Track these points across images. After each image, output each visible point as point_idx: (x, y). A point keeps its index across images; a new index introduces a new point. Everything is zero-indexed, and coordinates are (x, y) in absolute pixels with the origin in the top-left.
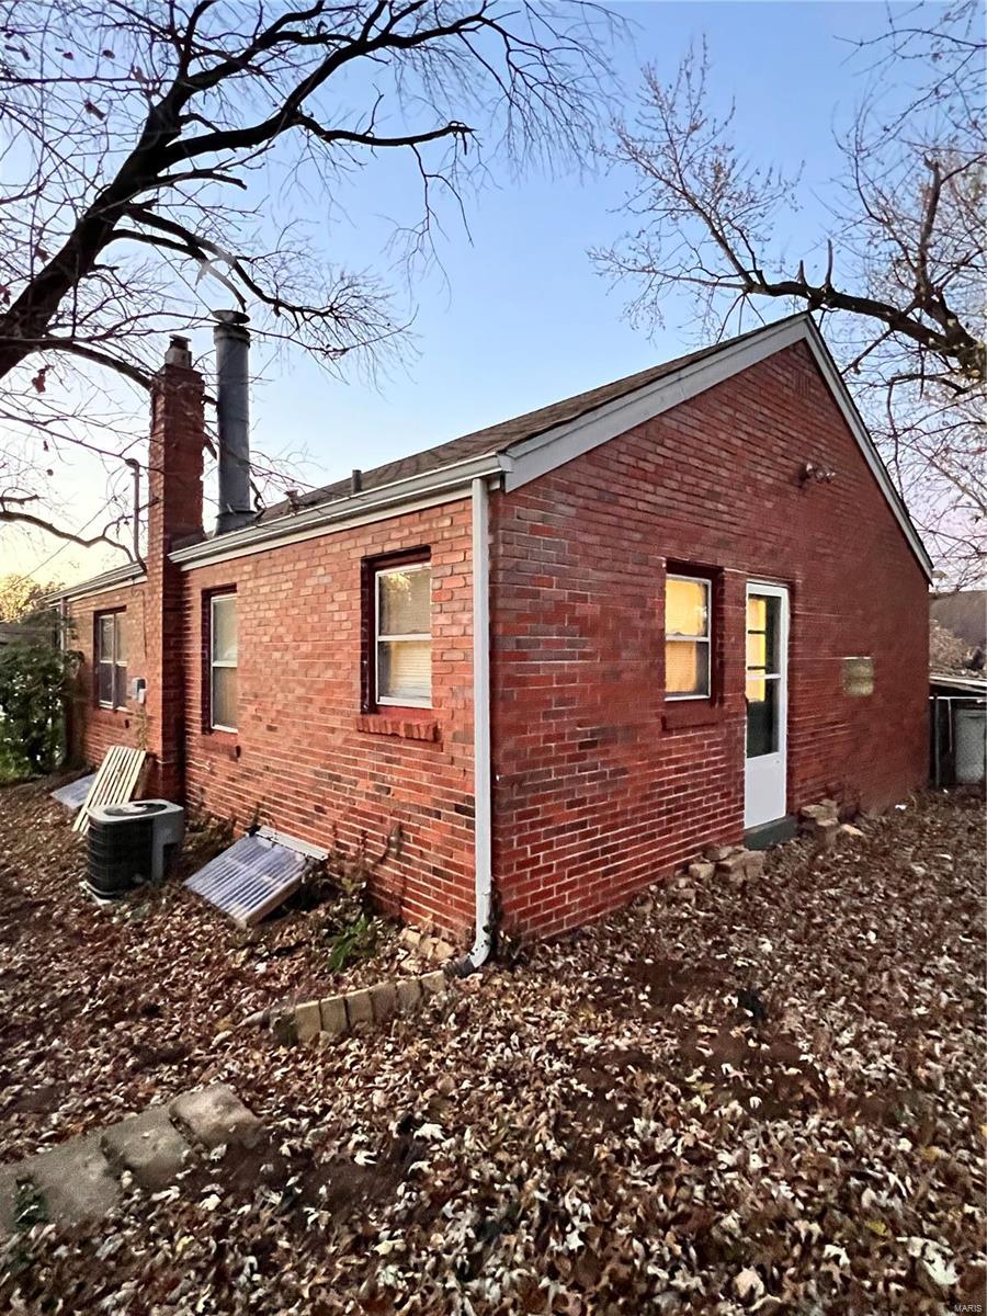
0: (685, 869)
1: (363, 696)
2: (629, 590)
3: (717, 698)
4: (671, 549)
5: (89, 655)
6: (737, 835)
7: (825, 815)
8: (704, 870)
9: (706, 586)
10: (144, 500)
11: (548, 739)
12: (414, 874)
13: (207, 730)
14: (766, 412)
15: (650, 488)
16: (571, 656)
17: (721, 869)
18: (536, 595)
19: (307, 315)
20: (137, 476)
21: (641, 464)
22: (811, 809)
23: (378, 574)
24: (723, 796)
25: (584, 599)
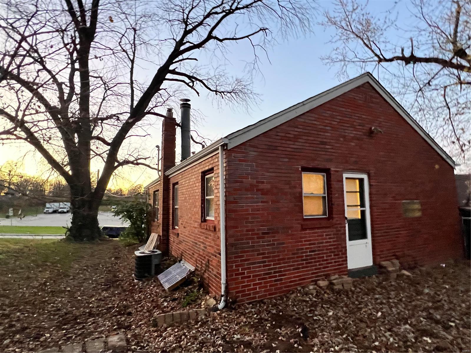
0: (315, 282)
1: (202, 216)
2: (283, 179)
3: (330, 217)
4: (304, 163)
5: (152, 205)
6: (344, 271)
7: (392, 266)
8: (323, 283)
9: (324, 176)
10: (160, 157)
11: (247, 231)
12: (211, 276)
13: (174, 228)
14: (350, 110)
15: (292, 143)
16: (258, 202)
17: (331, 284)
18: (242, 182)
19: (225, 93)
20: (159, 150)
21: (287, 135)
22: (384, 263)
23: (207, 177)
24: (335, 255)
25: (263, 183)
